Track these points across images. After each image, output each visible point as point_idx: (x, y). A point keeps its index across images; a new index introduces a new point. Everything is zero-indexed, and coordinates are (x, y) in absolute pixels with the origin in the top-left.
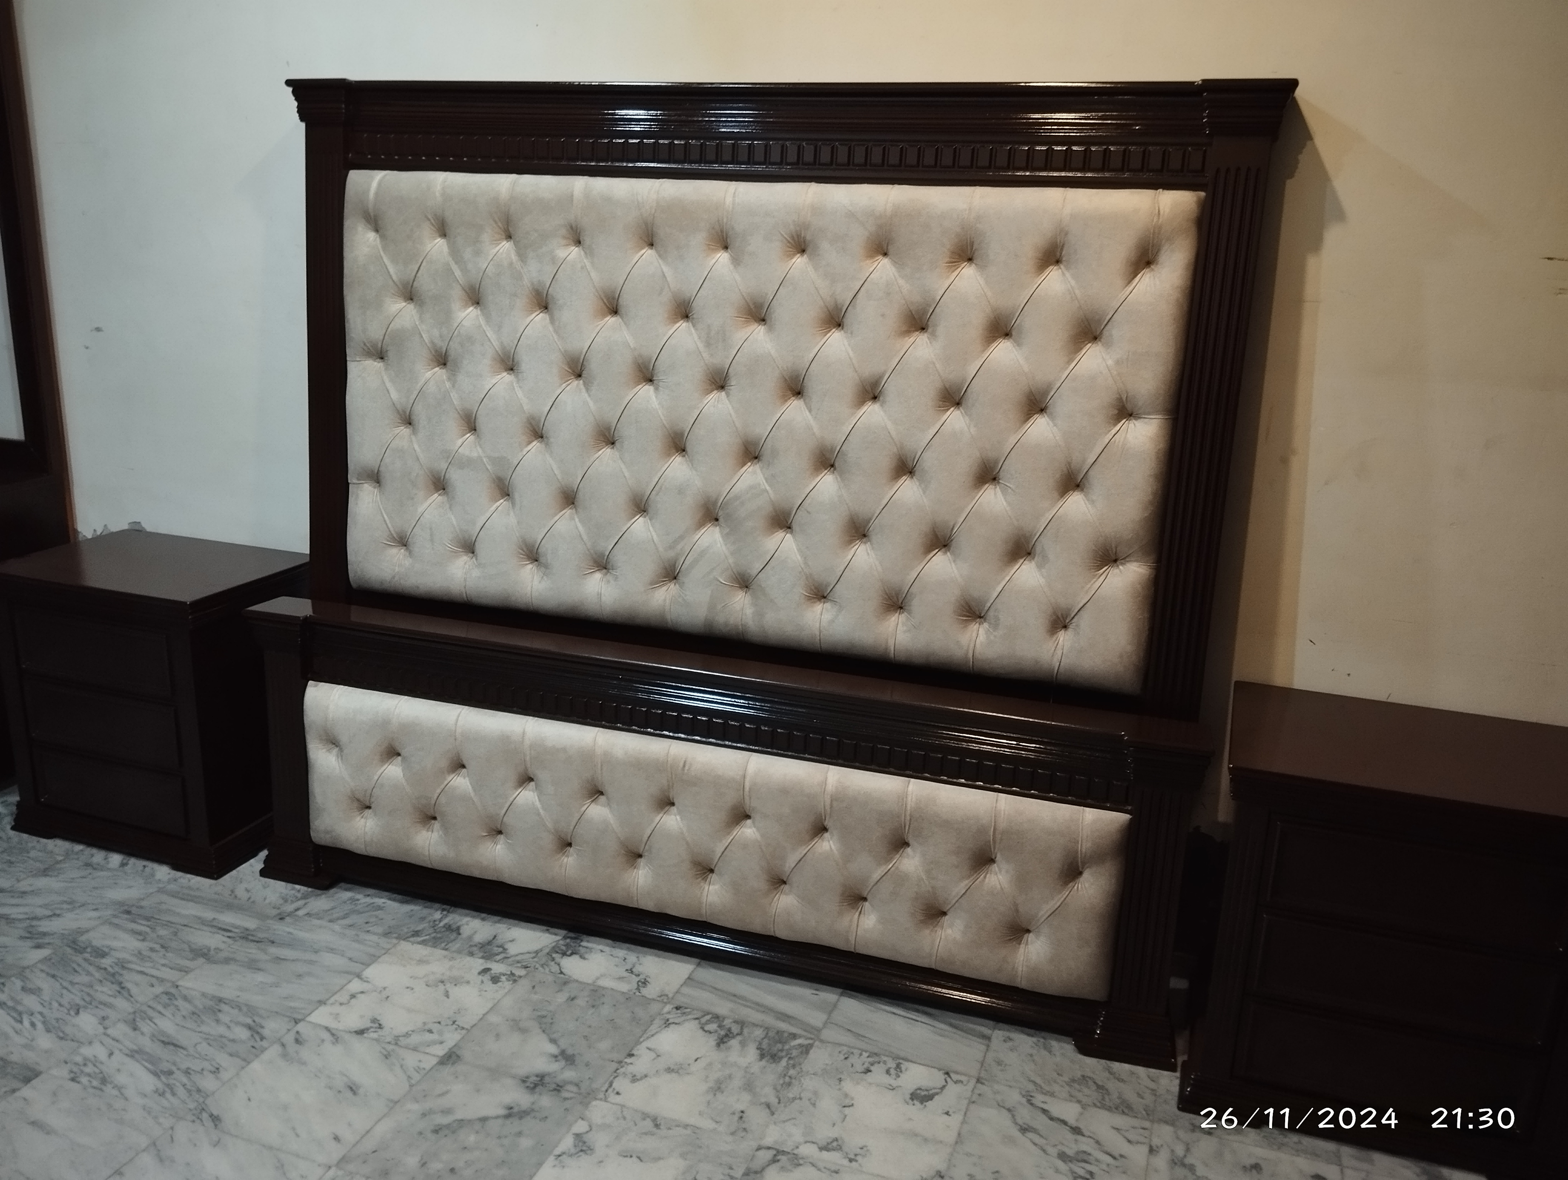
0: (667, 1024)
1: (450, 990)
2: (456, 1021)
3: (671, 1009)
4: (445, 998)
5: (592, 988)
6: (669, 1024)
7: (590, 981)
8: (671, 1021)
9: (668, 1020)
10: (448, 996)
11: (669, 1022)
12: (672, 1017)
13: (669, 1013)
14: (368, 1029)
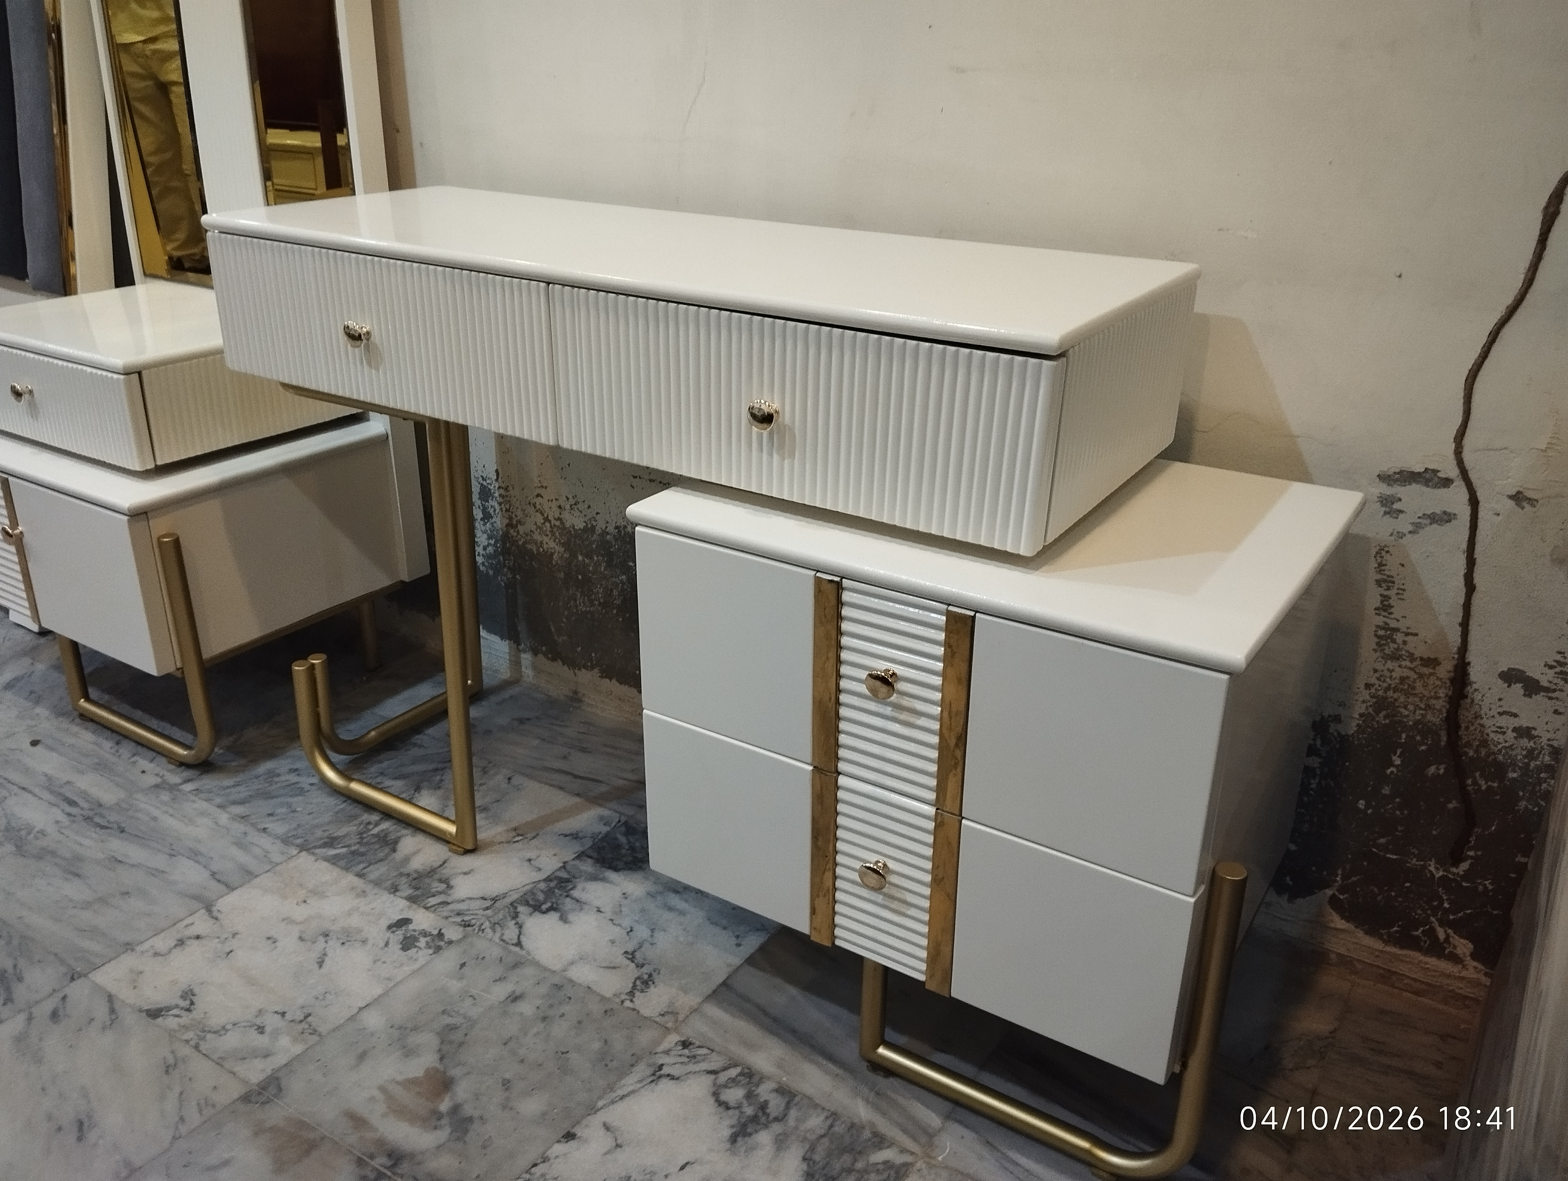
0: (657, 1074)
1: (330, 953)
2: (309, 1015)
3: (673, 1044)
4: (316, 966)
5: (556, 980)
6: (660, 1077)
7: (557, 967)
8: (665, 1071)
9: (661, 1067)
10: (321, 964)
11: (662, 1072)
12: (672, 1064)
13: (667, 1052)
14: (168, 1009)
